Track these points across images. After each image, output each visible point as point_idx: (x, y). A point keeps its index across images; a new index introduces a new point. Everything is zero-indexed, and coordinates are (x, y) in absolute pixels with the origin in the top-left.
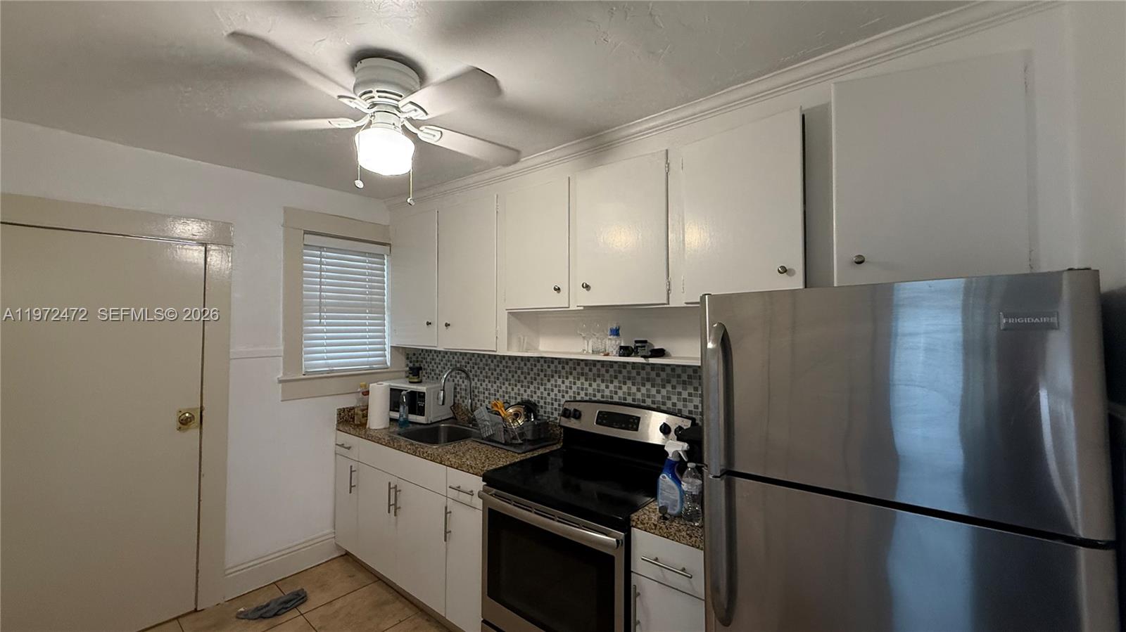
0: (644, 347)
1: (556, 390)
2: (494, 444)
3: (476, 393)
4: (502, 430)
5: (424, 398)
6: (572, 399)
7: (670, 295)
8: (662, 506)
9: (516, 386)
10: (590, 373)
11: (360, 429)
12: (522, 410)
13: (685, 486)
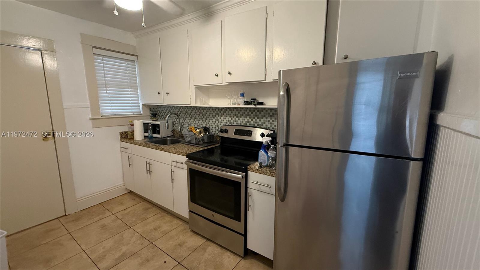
0: (255, 101)
1: (217, 122)
2: (191, 144)
3: (183, 125)
4: (194, 138)
5: (159, 127)
6: (224, 125)
7: (266, 77)
8: (260, 162)
9: (200, 121)
10: (231, 114)
11: (131, 140)
12: (202, 130)
13: (269, 154)
